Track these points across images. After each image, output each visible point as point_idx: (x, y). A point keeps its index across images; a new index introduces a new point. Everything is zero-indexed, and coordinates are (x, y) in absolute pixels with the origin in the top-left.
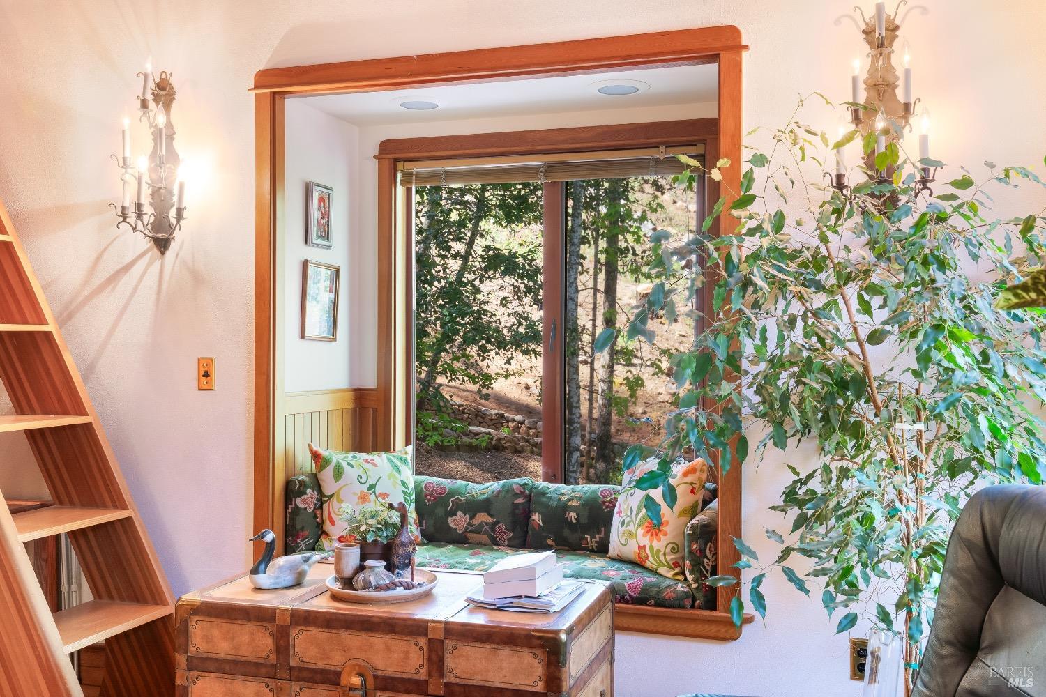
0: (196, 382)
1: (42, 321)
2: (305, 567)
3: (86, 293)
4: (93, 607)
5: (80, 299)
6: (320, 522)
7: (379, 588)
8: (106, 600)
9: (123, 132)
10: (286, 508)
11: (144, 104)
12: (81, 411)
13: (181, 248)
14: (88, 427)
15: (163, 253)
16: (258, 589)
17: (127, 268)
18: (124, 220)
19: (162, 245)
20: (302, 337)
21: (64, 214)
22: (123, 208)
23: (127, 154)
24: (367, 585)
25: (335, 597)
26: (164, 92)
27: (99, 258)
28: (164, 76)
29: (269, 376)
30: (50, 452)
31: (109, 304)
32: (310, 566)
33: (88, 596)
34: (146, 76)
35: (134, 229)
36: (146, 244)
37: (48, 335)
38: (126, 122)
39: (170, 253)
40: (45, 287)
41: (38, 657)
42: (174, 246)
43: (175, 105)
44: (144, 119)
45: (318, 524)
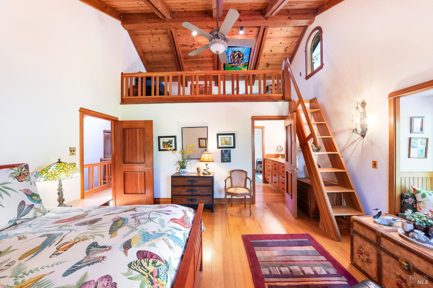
0: (372, 166)
1: (337, 151)
2: (393, 222)
3: (346, 146)
4: (346, 207)
5: (345, 147)
6: (415, 208)
7: (418, 240)
8: (349, 207)
9: (353, 115)
10: (401, 201)
11: (357, 108)
12: (344, 169)
13: (368, 136)
14: (345, 172)
15: (363, 138)
16: (375, 222)
17: (355, 141)
18: (354, 132)
19: (363, 136)
20: (409, 157)
21: (342, 131)
22: (353, 130)
23: (354, 119)
24: (413, 237)
25: (400, 236)
26: (363, 104)
27: (349, 139)
28: (363, 101)
29: (393, 167)
30: (338, 176)
31: (351, 148)
32: (396, 222)
33: (345, 204)
34: (358, 102)
35: (356, 133)
36: (360, 136)
37: (338, 154)
38: (353, 112)
39: (365, 138)
40: (338, 146)
41: (328, 214)
42: (366, 136)
43: (366, 107)
44: (357, 111)
45: (414, 208)
